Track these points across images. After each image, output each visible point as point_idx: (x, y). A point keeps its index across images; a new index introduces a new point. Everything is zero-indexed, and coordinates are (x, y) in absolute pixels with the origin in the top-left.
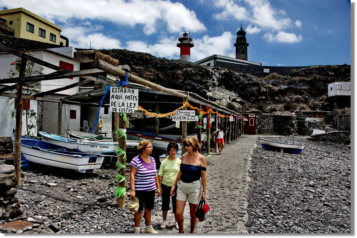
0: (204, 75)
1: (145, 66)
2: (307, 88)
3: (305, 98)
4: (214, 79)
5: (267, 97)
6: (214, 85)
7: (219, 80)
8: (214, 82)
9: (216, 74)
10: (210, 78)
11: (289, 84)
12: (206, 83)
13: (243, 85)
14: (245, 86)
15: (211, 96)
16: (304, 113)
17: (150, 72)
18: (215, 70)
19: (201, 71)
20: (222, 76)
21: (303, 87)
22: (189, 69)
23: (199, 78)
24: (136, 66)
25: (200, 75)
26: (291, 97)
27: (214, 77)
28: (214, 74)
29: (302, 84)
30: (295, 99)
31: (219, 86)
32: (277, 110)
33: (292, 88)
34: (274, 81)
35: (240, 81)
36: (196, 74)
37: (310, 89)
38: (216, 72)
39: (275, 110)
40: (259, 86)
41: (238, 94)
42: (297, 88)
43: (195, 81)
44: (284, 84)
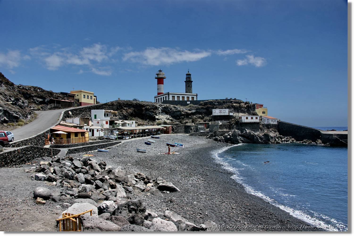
0: (155, 109)
1: (129, 107)
2: (205, 111)
3: (203, 116)
4: (159, 110)
5: (185, 117)
6: (159, 113)
7: (162, 110)
8: (159, 111)
9: (161, 107)
10: (157, 110)
11: (196, 109)
12: (155, 112)
13: (173, 112)
14: (174, 112)
15: (157, 118)
16: (199, 123)
17: (131, 109)
18: (160, 106)
19: (154, 107)
20: (163, 109)
21: (203, 111)
22: (147, 107)
23: (152, 110)
24: (125, 107)
25: (153, 109)
26: (197, 116)
27: (160, 109)
28: (160, 108)
29: (202, 109)
30: (199, 117)
31: (162, 113)
32: (188, 123)
33: (198, 112)
34: (190, 109)
35: (172, 110)
36: (151, 109)
37: (206, 112)
38: (160, 107)
39: (187, 122)
40: (181, 112)
41: (171, 116)
42: (200, 112)
43: (150, 112)
44: (194, 110)
